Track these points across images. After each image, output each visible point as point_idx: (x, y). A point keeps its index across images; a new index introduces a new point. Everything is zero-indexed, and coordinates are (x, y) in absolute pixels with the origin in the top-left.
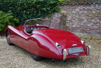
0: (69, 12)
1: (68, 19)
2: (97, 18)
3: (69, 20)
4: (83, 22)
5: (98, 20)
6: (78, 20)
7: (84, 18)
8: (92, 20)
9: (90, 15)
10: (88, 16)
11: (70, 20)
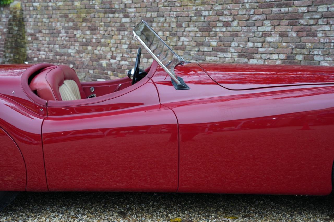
0: (27, 5)
1: (29, 31)
2: (84, 24)
3: (31, 35)
4: (59, 39)
5: (88, 32)
6: (47, 32)
7: (58, 24)
8: (75, 32)
9: (70, 16)
10: (66, 16)
11: (32, 32)
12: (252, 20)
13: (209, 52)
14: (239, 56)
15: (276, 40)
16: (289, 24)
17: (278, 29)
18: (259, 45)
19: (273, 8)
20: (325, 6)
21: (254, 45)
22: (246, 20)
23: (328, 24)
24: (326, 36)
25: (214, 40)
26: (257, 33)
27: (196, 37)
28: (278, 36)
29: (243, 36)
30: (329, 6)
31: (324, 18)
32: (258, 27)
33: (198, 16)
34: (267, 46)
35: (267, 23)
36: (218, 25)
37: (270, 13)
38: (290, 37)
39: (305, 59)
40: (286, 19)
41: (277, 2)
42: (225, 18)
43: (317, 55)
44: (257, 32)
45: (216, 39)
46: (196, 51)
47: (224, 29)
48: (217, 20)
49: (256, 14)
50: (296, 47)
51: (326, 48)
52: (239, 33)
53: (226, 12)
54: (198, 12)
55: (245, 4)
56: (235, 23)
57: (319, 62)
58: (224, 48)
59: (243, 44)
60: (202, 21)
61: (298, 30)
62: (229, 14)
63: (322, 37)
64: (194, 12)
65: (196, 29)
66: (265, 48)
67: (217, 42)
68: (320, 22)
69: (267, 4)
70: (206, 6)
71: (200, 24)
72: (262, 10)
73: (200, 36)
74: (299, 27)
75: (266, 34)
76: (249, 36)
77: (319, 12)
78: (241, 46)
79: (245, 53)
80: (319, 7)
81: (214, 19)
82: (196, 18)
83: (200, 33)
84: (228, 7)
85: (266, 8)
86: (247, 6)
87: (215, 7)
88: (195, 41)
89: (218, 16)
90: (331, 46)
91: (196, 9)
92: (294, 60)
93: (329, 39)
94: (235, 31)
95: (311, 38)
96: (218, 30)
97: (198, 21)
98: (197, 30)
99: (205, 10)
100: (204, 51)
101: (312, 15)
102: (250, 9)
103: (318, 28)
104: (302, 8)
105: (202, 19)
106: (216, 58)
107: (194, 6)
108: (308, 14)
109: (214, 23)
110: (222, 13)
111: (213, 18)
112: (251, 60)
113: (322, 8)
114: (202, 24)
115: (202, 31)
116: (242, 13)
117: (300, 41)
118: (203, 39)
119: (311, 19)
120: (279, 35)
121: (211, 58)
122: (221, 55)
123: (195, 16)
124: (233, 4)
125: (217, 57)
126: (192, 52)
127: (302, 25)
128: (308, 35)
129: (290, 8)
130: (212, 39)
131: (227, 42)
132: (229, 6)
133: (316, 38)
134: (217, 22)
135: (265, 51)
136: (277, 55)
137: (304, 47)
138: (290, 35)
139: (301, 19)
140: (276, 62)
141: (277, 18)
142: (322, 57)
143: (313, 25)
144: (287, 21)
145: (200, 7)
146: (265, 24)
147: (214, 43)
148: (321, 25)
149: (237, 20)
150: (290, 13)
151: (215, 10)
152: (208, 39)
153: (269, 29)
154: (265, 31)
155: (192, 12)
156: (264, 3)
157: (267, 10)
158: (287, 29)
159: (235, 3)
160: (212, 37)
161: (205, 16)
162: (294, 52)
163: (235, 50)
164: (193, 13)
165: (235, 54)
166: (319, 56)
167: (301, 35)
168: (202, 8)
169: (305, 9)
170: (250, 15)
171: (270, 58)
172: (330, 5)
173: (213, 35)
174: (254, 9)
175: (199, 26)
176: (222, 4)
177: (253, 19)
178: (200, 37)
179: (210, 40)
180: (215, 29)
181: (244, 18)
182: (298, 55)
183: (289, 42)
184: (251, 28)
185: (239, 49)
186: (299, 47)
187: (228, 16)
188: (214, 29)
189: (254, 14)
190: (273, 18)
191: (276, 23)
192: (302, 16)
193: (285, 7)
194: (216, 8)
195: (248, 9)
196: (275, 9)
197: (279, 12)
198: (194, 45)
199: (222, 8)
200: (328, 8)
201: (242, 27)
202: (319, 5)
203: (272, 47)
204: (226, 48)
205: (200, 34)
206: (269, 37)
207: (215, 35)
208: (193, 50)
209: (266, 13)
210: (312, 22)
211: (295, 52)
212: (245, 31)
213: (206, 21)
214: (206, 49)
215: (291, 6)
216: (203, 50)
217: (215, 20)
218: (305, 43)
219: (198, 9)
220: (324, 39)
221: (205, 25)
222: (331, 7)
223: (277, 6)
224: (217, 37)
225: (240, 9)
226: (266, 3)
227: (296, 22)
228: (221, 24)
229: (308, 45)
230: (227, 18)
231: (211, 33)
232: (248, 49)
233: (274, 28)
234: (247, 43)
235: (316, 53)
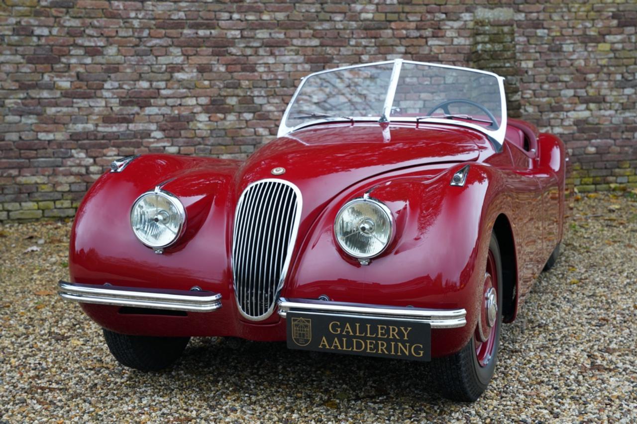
12: (145, 46)
13: (53, 100)
14: (123, 103)
15: (192, 77)
16: (214, 54)
17: (195, 60)
18: (162, 84)
19: (183, 28)
20: (265, 30)
21: (151, 85)
22: (133, 47)
23: (272, 54)
24: (270, 71)
25: (64, 79)
26: (157, 66)
27: (17, 72)
28: (195, 70)
29: (128, 70)
30: (272, 31)
31: (266, 46)
32: (157, 57)
33: (23, 35)
34: (176, 86)
35: (176, 51)
36: (72, 52)
37: (179, 36)
38: (215, 72)
39: (240, 102)
40: (207, 47)
41: (191, 21)
42: (90, 41)
43: (258, 96)
44: (157, 64)
45: (70, 76)
46: (20, 99)
47: (88, 60)
48: (72, 43)
49: (152, 37)
50: (227, 87)
51: (271, 86)
52: (120, 66)
53: (89, 31)
54: (24, 28)
55: (130, 20)
56: (112, 50)
57: (261, 105)
58: (88, 91)
59: (129, 85)
60: (34, 44)
61: (228, 62)
62: (99, 35)
63: (265, 72)
64: (10, 27)
65: (18, 58)
66: (173, 88)
67: (71, 82)
68: (261, 51)
69: (174, 23)
70: (43, 18)
71: (30, 51)
72: (163, 31)
73: (28, 71)
74: (229, 57)
75: (174, 69)
76: (141, 71)
77: (259, 39)
78: (125, 86)
79: (134, 97)
80: (258, 31)
81: (64, 43)
82: (16, 38)
83: (30, 65)
84: (96, 23)
85: (172, 28)
86: (136, 23)
87: (64, 22)
88: (16, 81)
89: (71, 36)
90: (276, 83)
91: (19, 23)
92: (222, 104)
93: (275, 75)
94: (113, 62)
95: (248, 73)
96: (73, 61)
97: (24, 44)
98: (22, 61)
99: (39, 26)
100: (40, 99)
101: (249, 42)
102: (142, 29)
103: (259, 60)
104: (233, 32)
105: (34, 42)
106: (70, 109)
107: (10, 16)
108: (243, 40)
109: (65, 49)
110: (81, 33)
111: (61, 41)
112: (147, 109)
113: (263, 33)
114: (35, 50)
115: (34, 62)
116: (126, 35)
117: (232, 78)
118: (37, 77)
119: (247, 47)
120: (198, 70)
121: (59, 109)
122: (84, 103)
123: (12, 35)
124: (105, 19)
125: (72, 107)
126: (7, 101)
127: (233, 55)
128: (244, 70)
129: (213, 31)
130: (57, 76)
131: (95, 80)
132: (98, 21)
133: (256, 74)
134: (71, 48)
135: (173, 93)
136: (195, 99)
137: (237, 86)
138: (215, 69)
139: (232, 46)
140: (193, 109)
141: (192, 44)
142: (266, 98)
143: (250, 55)
144: (211, 50)
145: (26, 19)
146: (171, 52)
147: (65, 84)
148: (262, 56)
149: (116, 45)
150: (214, 37)
151: (65, 27)
152: (49, 76)
153: (180, 60)
154: (172, 64)
155: (6, 27)
156: (168, 21)
157: (174, 32)
158: (211, 60)
159: (109, 18)
160: (60, 74)
161: (39, 37)
162: (223, 93)
163: (114, 93)
164: (8, 30)
165: (113, 101)
166: (261, 98)
167: (233, 70)
168: (32, 21)
169: (237, 33)
170: (140, 38)
171: (183, 104)
172: (272, 29)
173: (62, 70)
174: (150, 28)
175: (27, 53)
176: (80, 17)
177: (149, 44)
178: (30, 73)
179: (55, 79)
180: (68, 59)
181: (130, 42)
182: (229, 98)
183: (214, 80)
184: (145, 58)
185: (123, 93)
186: (231, 85)
187: (96, 39)
188: (64, 60)
189: (150, 36)
190: (186, 44)
191: (190, 50)
192: (232, 42)
193: (205, 29)
194: (68, 24)
195: (136, 28)
196: (186, 31)
197: (195, 35)
198: (14, 88)
199: (82, 24)
200: (270, 34)
201: (125, 56)
202: (256, 29)
203: (187, 88)
204: (93, 91)
205: (30, 68)
206: (179, 72)
207: (66, 69)
208: (11, 97)
209: (172, 35)
210: (249, 51)
211: (225, 94)
212: (133, 63)
213: (45, 45)
214: (45, 94)
215: (214, 28)
216: (38, 97)
217: (66, 44)
218: (239, 80)
219: (23, 23)
220: (268, 75)
221: (39, 51)
222: (275, 33)
223: (191, 27)
224: (73, 73)
225: (120, 27)
226: (172, 21)
227: (224, 51)
228: (81, 52)
229: (245, 83)
230: (95, 41)
231: (58, 66)
232: (141, 92)
233: (188, 59)
234: (137, 82)
235: (256, 93)
